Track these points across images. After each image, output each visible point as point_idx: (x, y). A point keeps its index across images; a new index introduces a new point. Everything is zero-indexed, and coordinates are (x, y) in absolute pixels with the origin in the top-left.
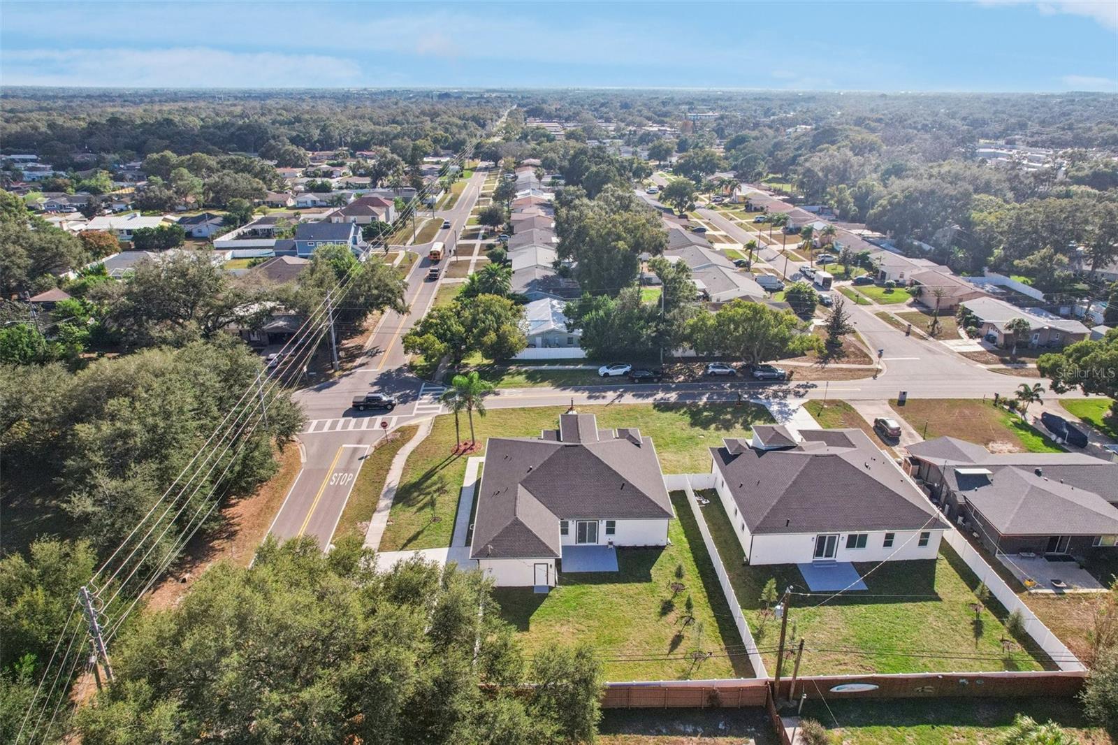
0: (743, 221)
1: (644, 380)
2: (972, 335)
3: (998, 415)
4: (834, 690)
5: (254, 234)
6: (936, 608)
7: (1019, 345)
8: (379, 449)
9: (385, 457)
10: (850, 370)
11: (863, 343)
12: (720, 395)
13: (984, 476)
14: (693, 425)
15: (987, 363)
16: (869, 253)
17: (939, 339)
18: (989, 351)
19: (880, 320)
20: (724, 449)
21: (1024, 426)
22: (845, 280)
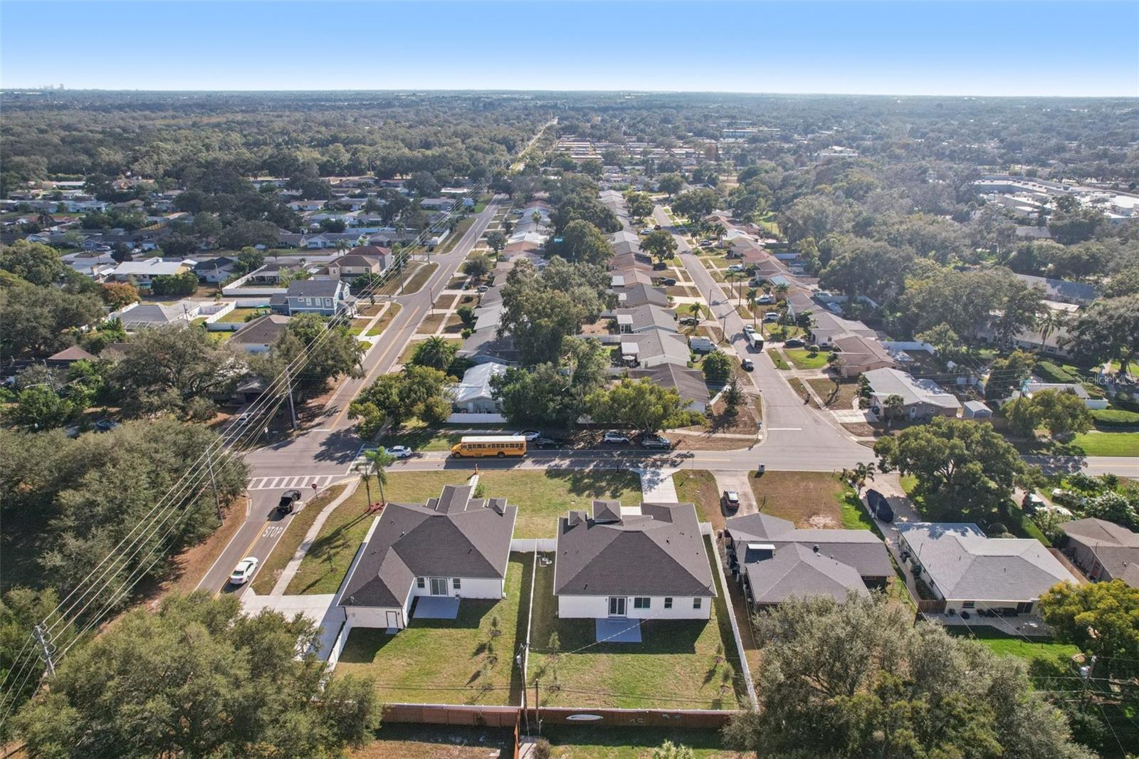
0: (718, 270)
1: (546, 446)
2: (861, 407)
3: (839, 487)
4: (569, 718)
7: (896, 417)
8: (310, 506)
9: (312, 513)
10: (732, 440)
11: (760, 411)
12: (606, 463)
13: (770, 551)
14: (570, 491)
15: (860, 435)
16: (810, 314)
17: (831, 409)
18: (869, 423)
19: (789, 386)
20: (566, 520)
21: (853, 501)
22: (779, 341)
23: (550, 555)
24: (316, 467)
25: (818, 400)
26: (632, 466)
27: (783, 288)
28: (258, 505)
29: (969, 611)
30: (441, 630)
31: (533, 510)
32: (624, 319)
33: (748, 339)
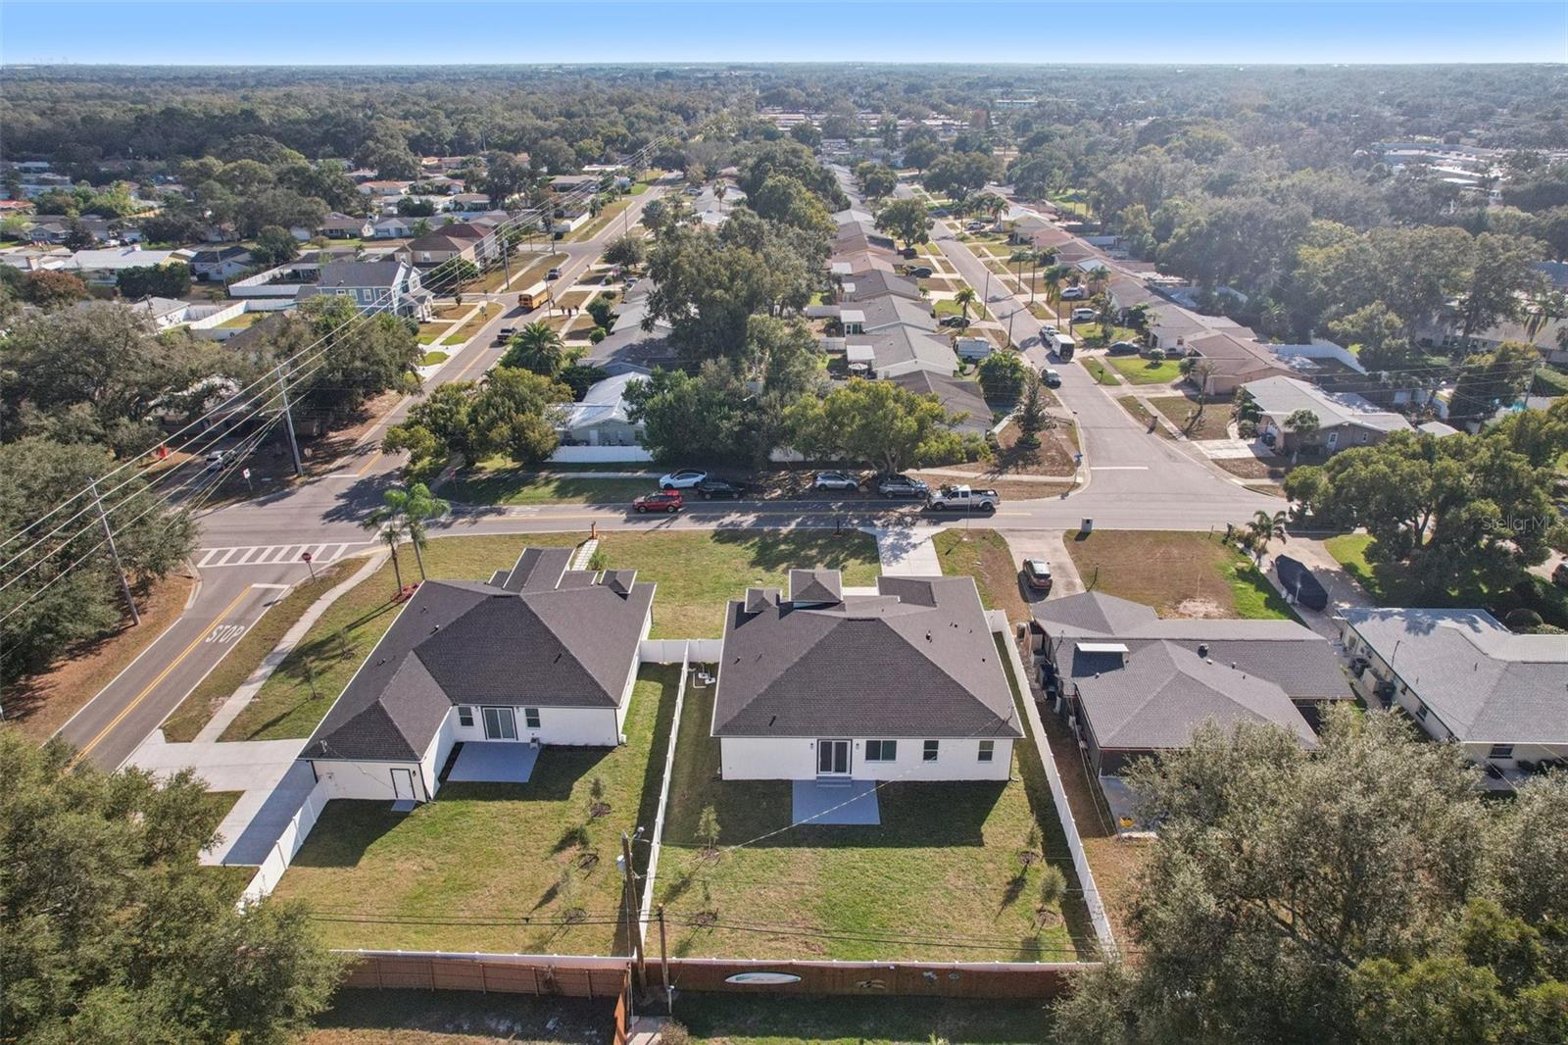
0: (997, 259)
1: (718, 495)
2: (1244, 434)
3: (1222, 555)
4: (732, 979)
5: (294, 277)
6: (967, 855)
7: (1304, 449)
8: (298, 593)
9: (300, 603)
10: (1032, 484)
11: (1076, 443)
12: (818, 519)
13: (1118, 656)
14: (754, 564)
15: (1247, 476)
16: (1146, 307)
17: (1196, 439)
18: (1259, 458)
19: (1121, 408)
20: (742, 604)
21: (1251, 576)
22: (1097, 347)
23: (711, 669)
24: (324, 531)
25: (1169, 426)
26: (863, 523)
27: (1100, 275)
28: (211, 590)
29: (1502, 763)
30: (498, 804)
31: (688, 595)
32: (849, 316)
33: (1048, 344)
